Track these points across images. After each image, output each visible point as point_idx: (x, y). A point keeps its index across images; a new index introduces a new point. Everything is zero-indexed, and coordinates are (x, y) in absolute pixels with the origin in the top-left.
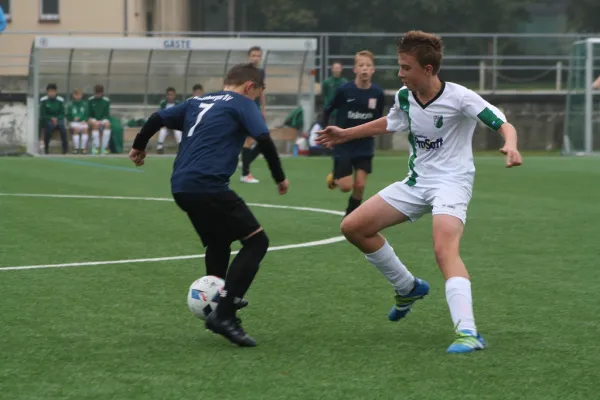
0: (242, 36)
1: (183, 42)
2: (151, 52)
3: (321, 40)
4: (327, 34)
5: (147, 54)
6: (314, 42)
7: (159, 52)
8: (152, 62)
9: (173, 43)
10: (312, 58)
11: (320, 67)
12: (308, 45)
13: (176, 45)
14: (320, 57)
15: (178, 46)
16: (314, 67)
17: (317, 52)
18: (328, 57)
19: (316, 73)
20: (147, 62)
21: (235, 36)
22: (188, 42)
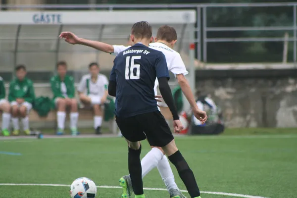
0: (115, 9)
1: (54, 16)
2: (20, 27)
3: (199, 11)
4: (204, 6)
5: (16, 30)
6: (192, 13)
7: (28, 27)
8: (21, 38)
9: (42, 17)
10: (191, 31)
11: (199, 40)
12: (187, 17)
13: (46, 19)
14: (198, 29)
15: (49, 20)
16: (192, 41)
17: (196, 25)
18: (206, 29)
19: (195, 46)
20: (14, 38)
21: (107, 9)
22: (59, 17)
